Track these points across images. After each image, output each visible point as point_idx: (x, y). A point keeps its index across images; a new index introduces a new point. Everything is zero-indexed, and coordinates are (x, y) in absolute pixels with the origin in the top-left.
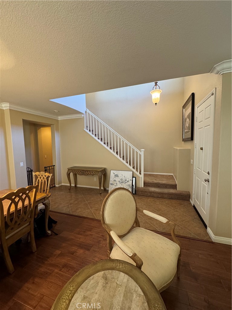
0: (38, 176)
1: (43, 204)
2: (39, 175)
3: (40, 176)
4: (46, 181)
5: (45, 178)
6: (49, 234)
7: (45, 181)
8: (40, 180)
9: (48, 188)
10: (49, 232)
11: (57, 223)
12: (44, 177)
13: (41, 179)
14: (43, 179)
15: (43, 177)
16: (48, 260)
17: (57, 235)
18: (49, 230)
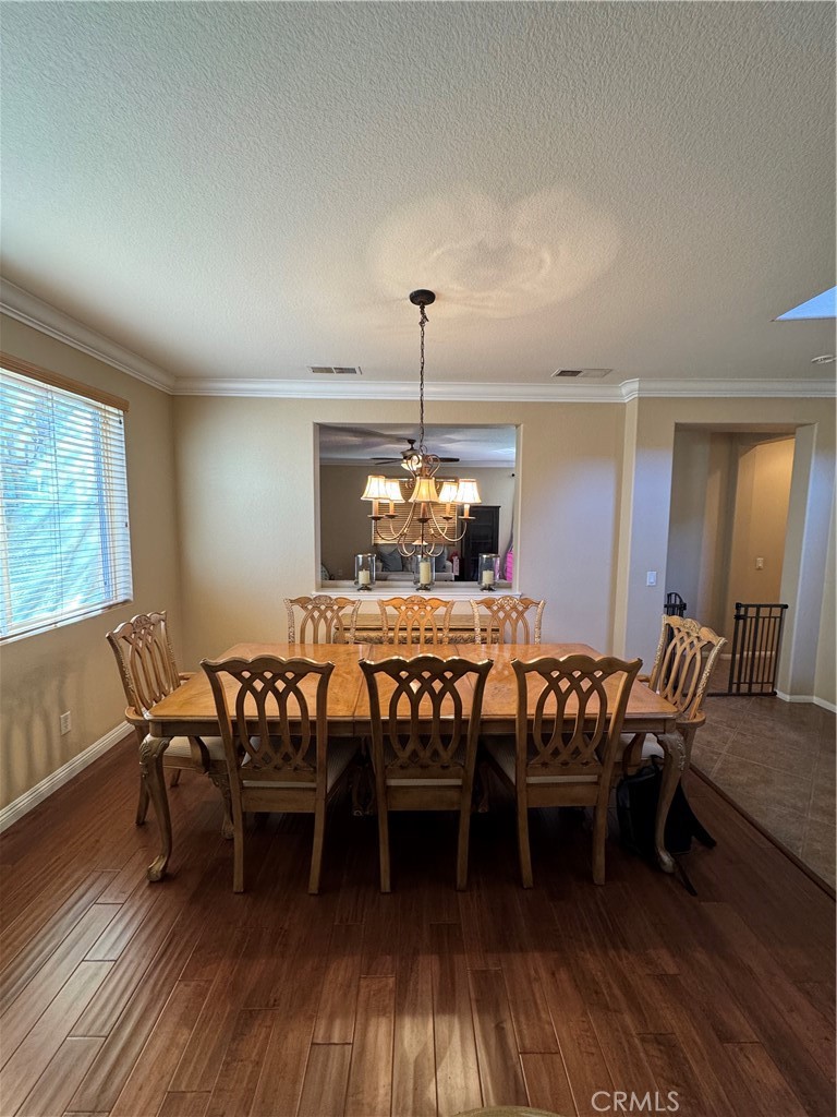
0: (676, 632)
1: (660, 742)
2: (679, 631)
3: (681, 635)
4: (698, 657)
5: (698, 645)
6: (665, 864)
7: (694, 656)
8: (678, 645)
9: (700, 691)
10: (666, 858)
11: (714, 848)
12: (695, 642)
13: (684, 645)
14: (688, 649)
15: (689, 641)
16: (623, 952)
17: (693, 892)
18: (669, 848)
